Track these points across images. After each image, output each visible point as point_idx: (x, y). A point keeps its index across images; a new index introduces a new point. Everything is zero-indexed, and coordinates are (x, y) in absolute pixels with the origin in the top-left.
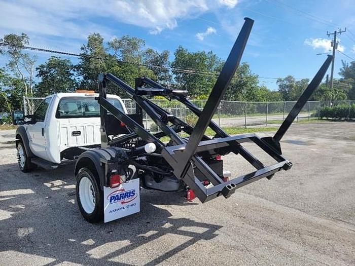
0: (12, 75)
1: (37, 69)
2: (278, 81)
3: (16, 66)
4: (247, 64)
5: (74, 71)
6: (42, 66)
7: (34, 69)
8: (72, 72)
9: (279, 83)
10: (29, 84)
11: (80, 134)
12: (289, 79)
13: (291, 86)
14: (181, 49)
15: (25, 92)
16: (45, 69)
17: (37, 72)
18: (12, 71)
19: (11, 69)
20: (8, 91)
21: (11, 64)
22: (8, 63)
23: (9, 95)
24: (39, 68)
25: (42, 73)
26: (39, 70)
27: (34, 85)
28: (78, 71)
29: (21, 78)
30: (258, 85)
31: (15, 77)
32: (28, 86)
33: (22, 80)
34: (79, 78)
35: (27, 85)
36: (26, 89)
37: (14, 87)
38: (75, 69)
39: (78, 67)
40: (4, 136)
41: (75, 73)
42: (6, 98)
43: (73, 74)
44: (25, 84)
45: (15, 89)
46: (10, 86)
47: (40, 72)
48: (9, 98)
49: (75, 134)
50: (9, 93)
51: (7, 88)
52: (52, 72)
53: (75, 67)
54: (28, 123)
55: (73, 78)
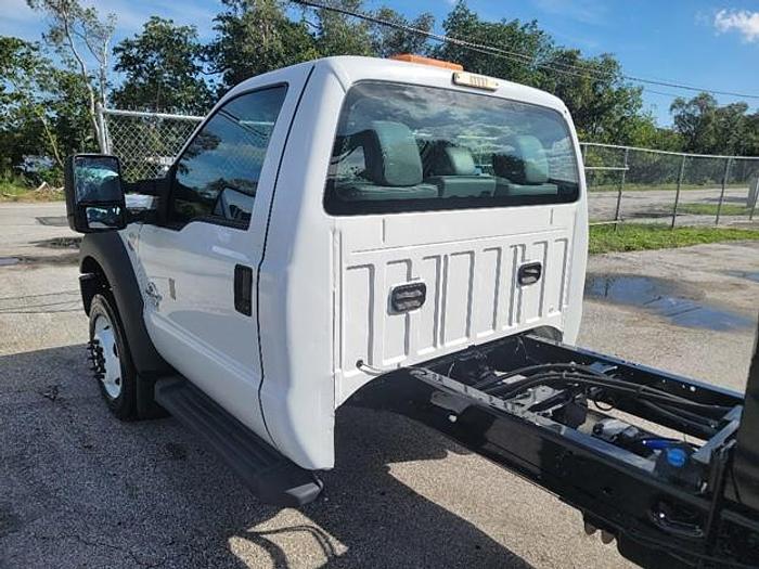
0: (57, 63)
1: (116, 50)
2: (673, 107)
3: (66, 40)
4: (612, 58)
5: (203, 59)
6: (129, 45)
7: (107, 50)
8: (197, 63)
9: (676, 112)
10: (99, 88)
11: (422, 299)
12: (702, 101)
13: (707, 120)
14: (463, 12)
15: (89, 107)
16: (135, 51)
17: (116, 59)
18: (56, 52)
19: (55, 48)
20: (48, 104)
21: (55, 35)
22: (47, 33)
23: (53, 114)
24: (120, 50)
25: (127, 63)
26: (121, 54)
27: (109, 91)
28: (211, 59)
29: (78, 72)
30: (639, 112)
31: (64, 67)
32: (96, 94)
33: (82, 78)
34: (212, 81)
35: (95, 89)
36: (93, 100)
37: (64, 94)
38: (206, 56)
39: (212, 51)
40: (43, 221)
41: (206, 66)
42: (45, 122)
43: (200, 69)
44: (90, 88)
45: (67, 99)
46: (55, 92)
47: (122, 58)
48: (52, 120)
49: (406, 298)
50: (53, 109)
51: (47, 95)
52: (150, 60)
53: (205, 50)
54: (142, 216)
55: (198, 78)
